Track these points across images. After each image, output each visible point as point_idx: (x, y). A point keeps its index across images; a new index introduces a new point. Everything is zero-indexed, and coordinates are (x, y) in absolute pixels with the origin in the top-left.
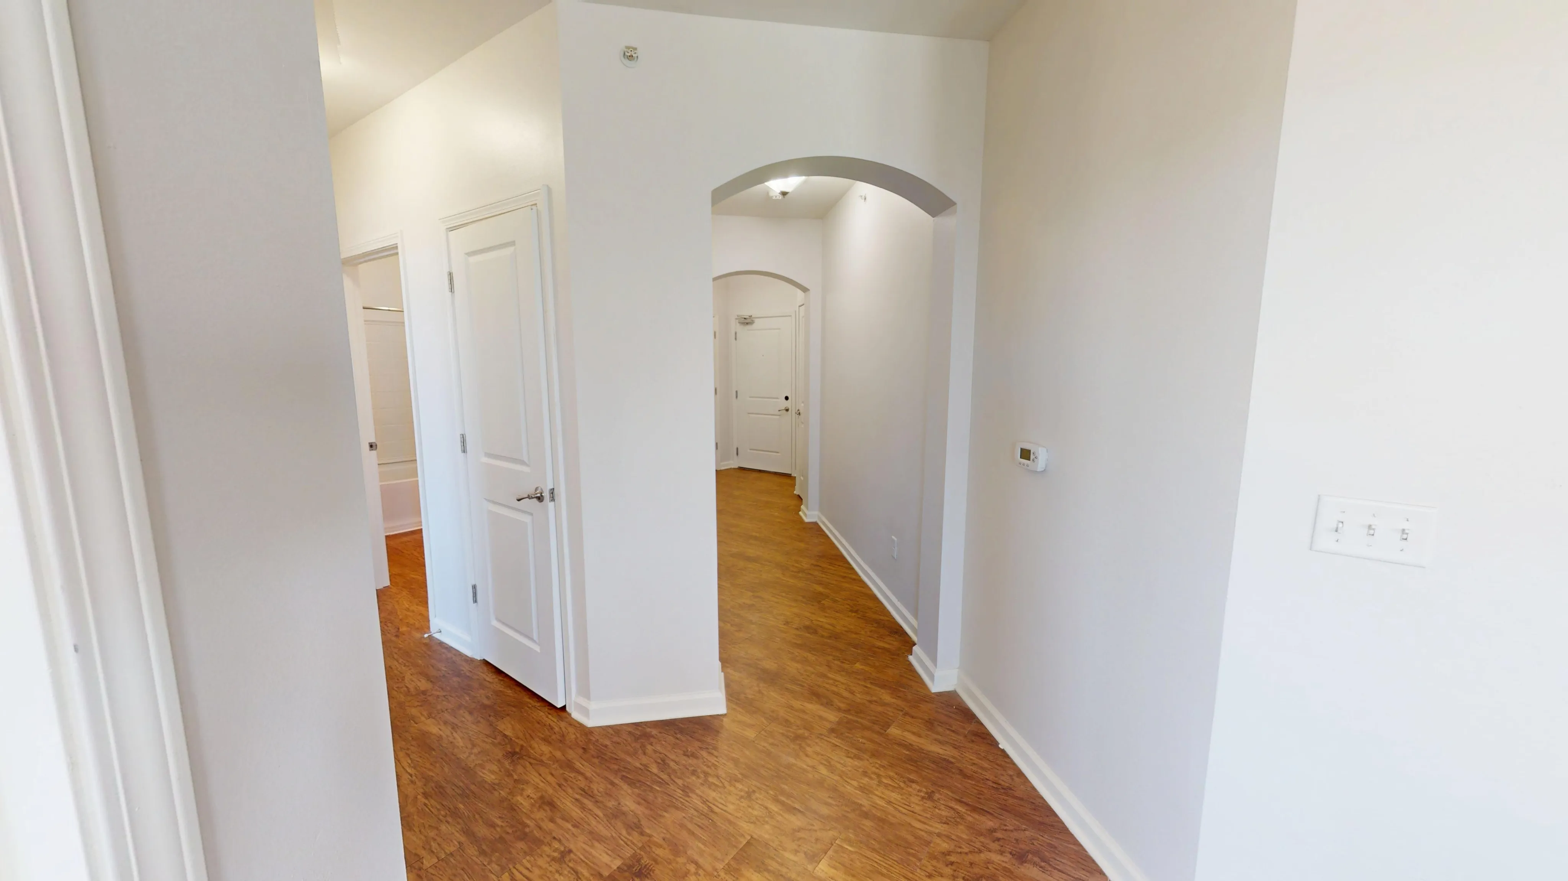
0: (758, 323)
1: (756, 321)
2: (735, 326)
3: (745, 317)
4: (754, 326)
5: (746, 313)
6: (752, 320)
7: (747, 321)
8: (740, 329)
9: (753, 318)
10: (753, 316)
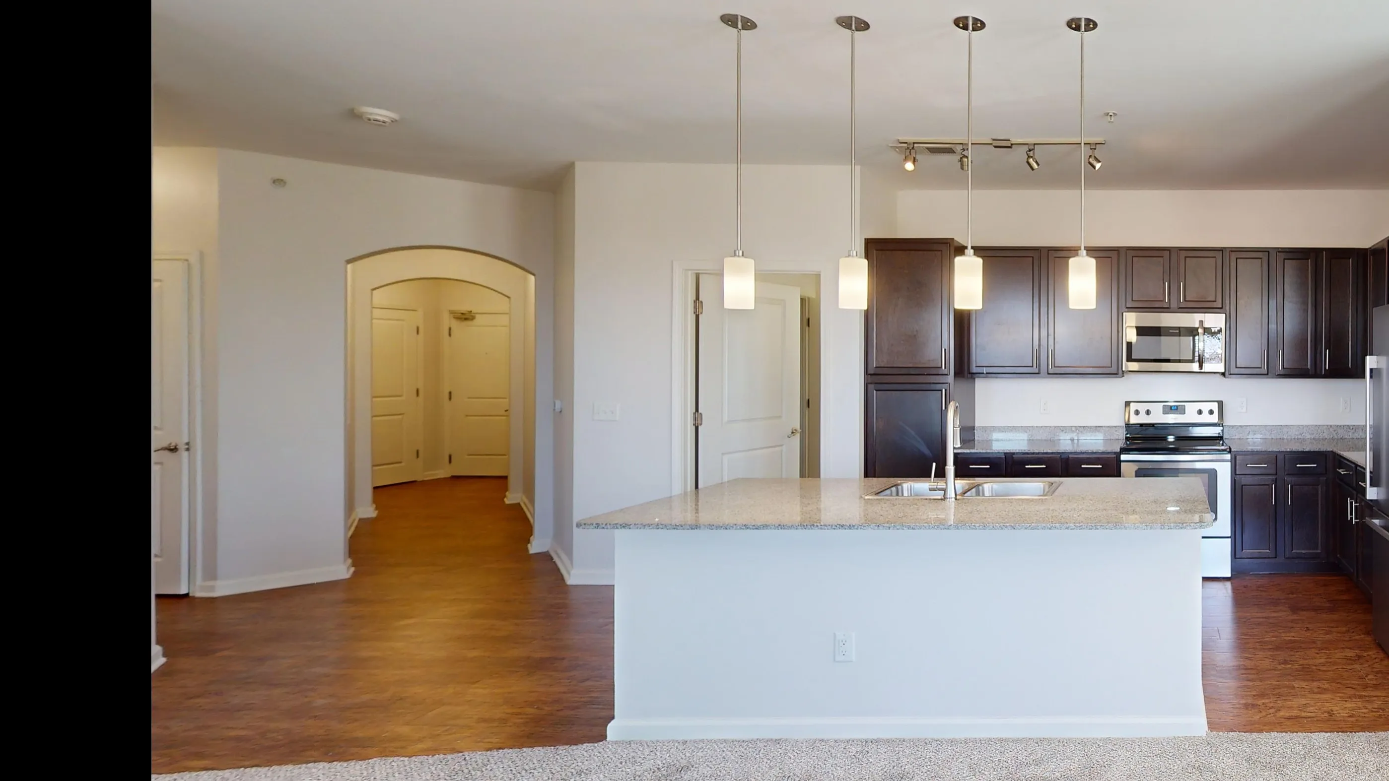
0: (479, 319)
1: (477, 316)
2: (447, 321)
3: (462, 312)
4: (475, 322)
5: (464, 308)
6: (472, 316)
7: (466, 317)
8: (455, 324)
9: (474, 313)
10: (472, 312)
